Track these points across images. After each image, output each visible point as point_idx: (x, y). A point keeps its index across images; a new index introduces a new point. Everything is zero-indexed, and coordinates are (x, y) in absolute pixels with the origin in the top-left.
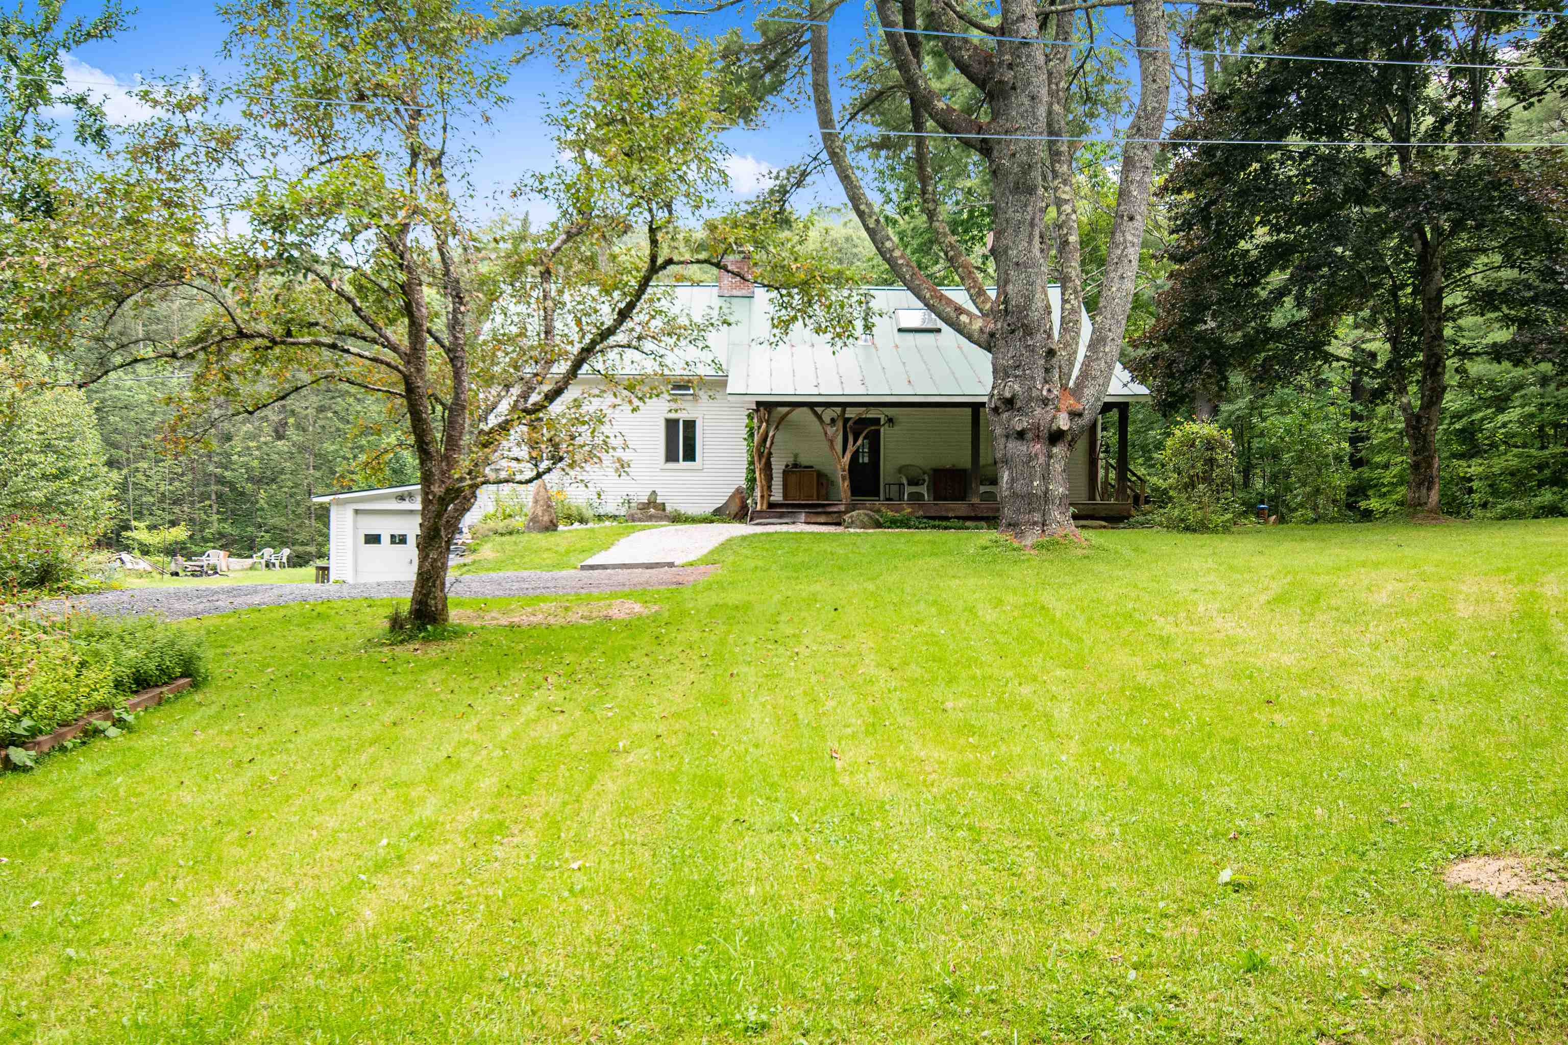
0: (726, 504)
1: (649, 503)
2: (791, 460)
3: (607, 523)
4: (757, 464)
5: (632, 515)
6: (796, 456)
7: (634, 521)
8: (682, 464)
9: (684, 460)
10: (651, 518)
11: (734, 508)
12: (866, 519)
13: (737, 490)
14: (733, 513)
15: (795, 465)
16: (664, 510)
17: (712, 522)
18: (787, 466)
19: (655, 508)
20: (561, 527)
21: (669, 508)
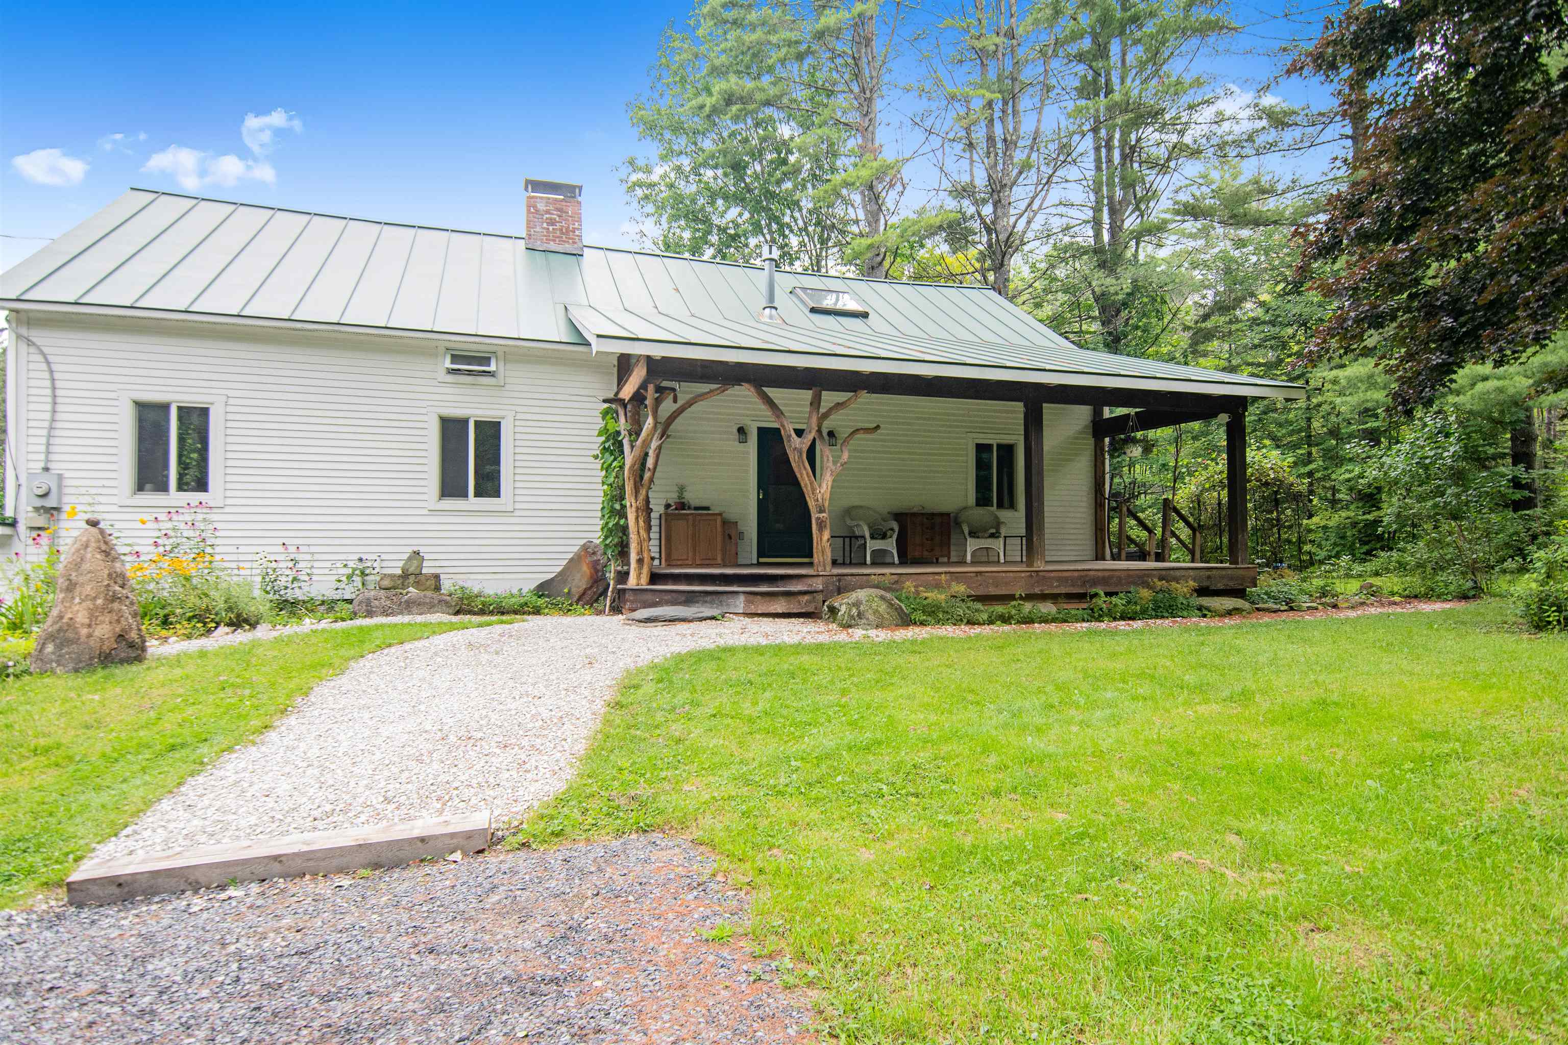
0: (562, 576)
1: (405, 575)
2: (673, 498)
3: (308, 623)
4: (629, 500)
5: (368, 602)
6: (682, 489)
7: (370, 614)
8: (473, 502)
9: (478, 494)
10: (409, 606)
11: (580, 581)
12: (883, 608)
13: (585, 548)
14: (577, 590)
15: (682, 506)
16: (438, 588)
17: (537, 611)
18: (668, 506)
19: (417, 584)
20: (154, 647)
21: (447, 585)
